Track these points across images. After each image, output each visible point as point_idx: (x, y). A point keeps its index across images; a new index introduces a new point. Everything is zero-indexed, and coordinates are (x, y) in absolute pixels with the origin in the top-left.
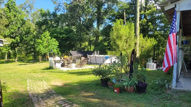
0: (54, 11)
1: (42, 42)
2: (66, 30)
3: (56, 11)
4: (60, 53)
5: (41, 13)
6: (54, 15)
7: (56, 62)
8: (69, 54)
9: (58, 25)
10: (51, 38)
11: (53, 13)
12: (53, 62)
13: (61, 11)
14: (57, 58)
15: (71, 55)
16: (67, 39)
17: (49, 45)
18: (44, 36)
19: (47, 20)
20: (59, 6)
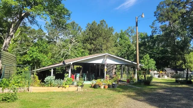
0: (151, 34)
1: (144, 61)
2: (162, 51)
3: (153, 34)
4: (156, 69)
5: (141, 37)
6: (151, 37)
7: (154, 74)
8: (164, 70)
9: (154, 45)
10: (150, 59)
11: (150, 36)
12: (153, 74)
13: (157, 33)
14: (156, 72)
15: (165, 71)
16: (162, 58)
17: (149, 63)
18: (145, 57)
19: (145, 41)
20: (156, 29)
